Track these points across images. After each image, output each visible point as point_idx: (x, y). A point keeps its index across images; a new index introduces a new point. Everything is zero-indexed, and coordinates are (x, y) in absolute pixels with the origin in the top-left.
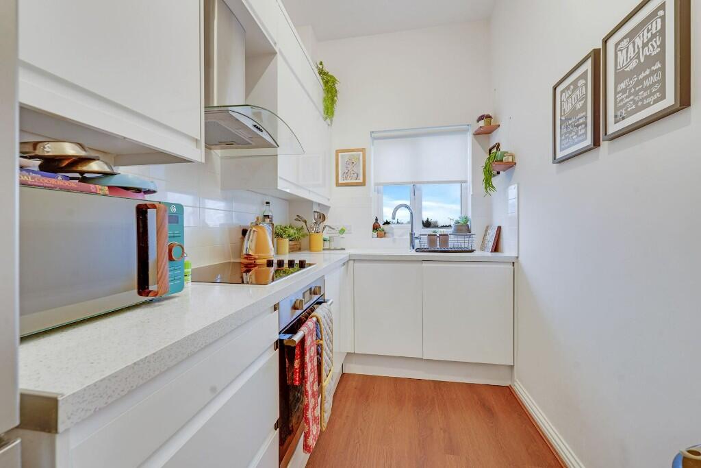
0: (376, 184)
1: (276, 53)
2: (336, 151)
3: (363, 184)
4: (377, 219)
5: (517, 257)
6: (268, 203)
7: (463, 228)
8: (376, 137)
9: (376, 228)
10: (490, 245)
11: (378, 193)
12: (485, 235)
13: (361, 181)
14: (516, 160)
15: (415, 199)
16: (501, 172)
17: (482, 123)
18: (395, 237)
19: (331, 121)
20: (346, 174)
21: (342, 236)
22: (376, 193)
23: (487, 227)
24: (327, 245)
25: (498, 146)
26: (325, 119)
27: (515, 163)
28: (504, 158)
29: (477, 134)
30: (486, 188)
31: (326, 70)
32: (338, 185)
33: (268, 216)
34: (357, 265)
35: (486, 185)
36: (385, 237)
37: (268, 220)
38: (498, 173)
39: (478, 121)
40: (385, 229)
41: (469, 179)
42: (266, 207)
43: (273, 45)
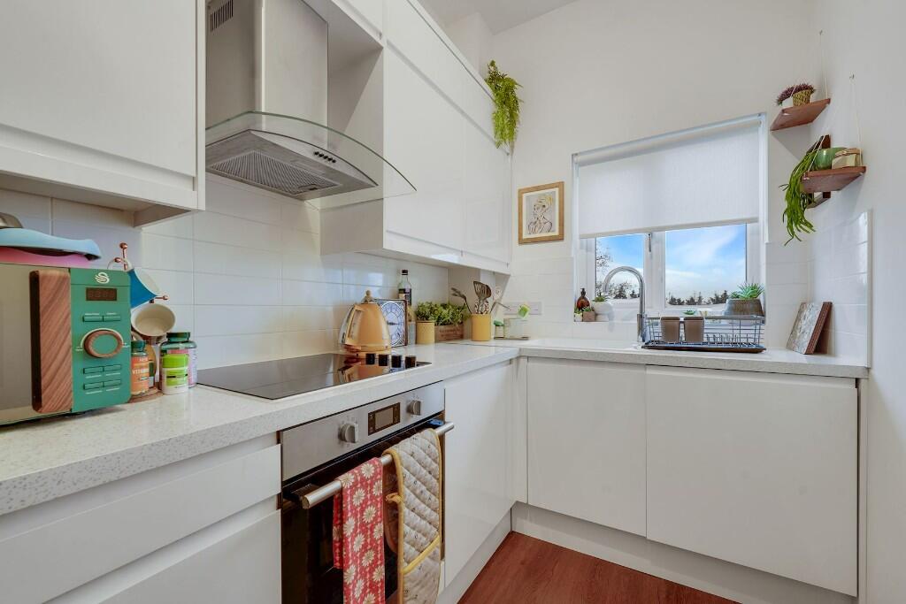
0: (582, 237)
1: (381, 48)
2: (520, 191)
3: (560, 238)
4: (583, 293)
5: (868, 369)
6: (405, 272)
7: (748, 307)
8: (583, 161)
9: (582, 305)
10: (805, 339)
11: (587, 250)
12: (798, 319)
13: (557, 233)
14: (867, 162)
15: (651, 257)
16: (833, 193)
17: (788, 103)
18: (615, 321)
19: (512, 147)
20: (534, 225)
21: (524, 318)
22: (584, 251)
23: (803, 305)
24: (501, 331)
25: (826, 142)
26: (498, 145)
27: (864, 169)
28: (834, 162)
29: (779, 127)
30: (790, 227)
31: (501, 71)
32: (522, 241)
33: (404, 290)
34: (533, 365)
35: (791, 222)
36: (595, 320)
37: (403, 296)
38: (827, 195)
39: (780, 101)
40: (595, 308)
41: (763, 215)
42: (402, 278)
43: (376, 38)
